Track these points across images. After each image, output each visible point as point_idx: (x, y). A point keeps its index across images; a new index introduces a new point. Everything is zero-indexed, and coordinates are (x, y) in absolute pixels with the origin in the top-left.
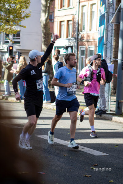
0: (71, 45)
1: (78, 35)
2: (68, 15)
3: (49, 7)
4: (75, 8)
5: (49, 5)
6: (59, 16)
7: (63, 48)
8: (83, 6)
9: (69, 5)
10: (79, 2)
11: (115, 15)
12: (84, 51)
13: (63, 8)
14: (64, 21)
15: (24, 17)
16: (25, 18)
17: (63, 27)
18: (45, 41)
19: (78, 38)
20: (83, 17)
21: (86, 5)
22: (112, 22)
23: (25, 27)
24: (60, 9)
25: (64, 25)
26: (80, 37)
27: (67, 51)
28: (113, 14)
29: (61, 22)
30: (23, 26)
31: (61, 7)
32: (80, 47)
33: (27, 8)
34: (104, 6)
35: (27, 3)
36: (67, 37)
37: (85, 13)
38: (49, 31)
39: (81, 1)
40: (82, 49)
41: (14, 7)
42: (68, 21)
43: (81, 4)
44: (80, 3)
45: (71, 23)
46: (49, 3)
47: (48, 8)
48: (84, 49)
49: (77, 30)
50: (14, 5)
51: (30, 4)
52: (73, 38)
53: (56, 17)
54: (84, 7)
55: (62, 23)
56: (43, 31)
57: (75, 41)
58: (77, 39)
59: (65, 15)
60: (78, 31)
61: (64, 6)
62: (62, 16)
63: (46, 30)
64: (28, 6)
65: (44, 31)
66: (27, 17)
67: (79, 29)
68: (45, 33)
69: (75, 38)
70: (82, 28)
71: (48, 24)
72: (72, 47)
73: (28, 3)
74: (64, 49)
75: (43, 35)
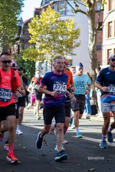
5: (96, 34)
6: (106, 45)
13: (110, 38)
14: (111, 49)
15: (75, 46)
16: (76, 47)
18: (92, 66)
23: (76, 55)
24: (107, 39)
25: (111, 52)
29: (108, 50)
30: (74, 54)
31: (108, 37)
33: (77, 38)
35: (77, 34)
38: (96, 57)
41: (66, 37)
46: (96, 32)
47: (94, 37)
50: (66, 36)
51: (80, 34)
53: (104, 46)
55: (110, 51)
56: (90, 57)
59: (112, 44)
61: (111, 36)
62: (109, 45)
64: (78, 37)
65: (92, 57)
66: (77, 46)
68: (93, 59)
71: (95, 51)
73: (79, 34)
75: (91, 61)
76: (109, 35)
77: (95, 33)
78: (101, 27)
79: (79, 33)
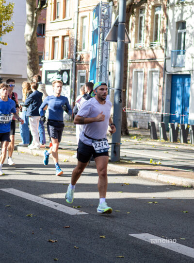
0: (67, 69)
1: (76, 56)
2: (64, 29)
3: (36, 18)
4: (72, 19)
5: (37, 16)
6: (51, 31)
7: (56, 73)
8: (83, 18)
9: (64, 16)
10: (78, 13)
11: (110, 30)
12: (84, 76)
13: (57, 20)
14: (58, 37)
15: (5, 30)
16: (6, 32)
17: (56, 45)
18: (30, 63)
19: (76, 60)
20: (83, 32)
21: (86, 16)
22: (106, 40)
23: (6, 44)
24: (53, 21)
25: (58, 41)
26: (78, 58)
27: (62, 76)
28: (108, 28)
29: (54, 38)
30: (3, 43)
31: (55, 19)
32: (78, 71)
33: (8, 19)
34: (97, 17)
35: (9, 12)
36: (62, 58)
37: (85, 26)
38: (37, 49)
39: (80, 10)
40: (82, 74)
42: (64, 37)
43: (81, 15)
44: (80, 13)
45: (66, 39)
46: (36, 13)
47: (34, 20)
48: (84, 74)
49: (74, 48)
51: (13, 13)
52: (69, 60)
53: (48, 31)
54: (85, 19)
55: (56, 40)
57: (71, 63)
58: (74, 61)
59: (60, 29)
60: (77, 51)
61: (58, 17)
62: (56, 30)
63: (32, 49)
64: (10, 17)
65: (29, 50)
66: (8, 31)
67: (78, 47)
68: (31, 52)
69: (72, 60)
70: (81, 46)
71: (35, 41)
72: (68, 71)
73: (10, 13)
74: (58, 74)
75: (28, 55)
76: (55, 16)
77: (35, 15)
78: (44, 6)
79: (12, 10)
